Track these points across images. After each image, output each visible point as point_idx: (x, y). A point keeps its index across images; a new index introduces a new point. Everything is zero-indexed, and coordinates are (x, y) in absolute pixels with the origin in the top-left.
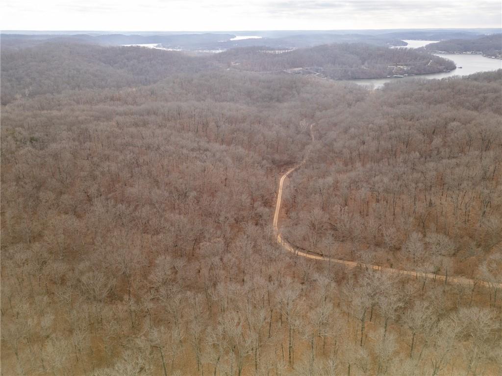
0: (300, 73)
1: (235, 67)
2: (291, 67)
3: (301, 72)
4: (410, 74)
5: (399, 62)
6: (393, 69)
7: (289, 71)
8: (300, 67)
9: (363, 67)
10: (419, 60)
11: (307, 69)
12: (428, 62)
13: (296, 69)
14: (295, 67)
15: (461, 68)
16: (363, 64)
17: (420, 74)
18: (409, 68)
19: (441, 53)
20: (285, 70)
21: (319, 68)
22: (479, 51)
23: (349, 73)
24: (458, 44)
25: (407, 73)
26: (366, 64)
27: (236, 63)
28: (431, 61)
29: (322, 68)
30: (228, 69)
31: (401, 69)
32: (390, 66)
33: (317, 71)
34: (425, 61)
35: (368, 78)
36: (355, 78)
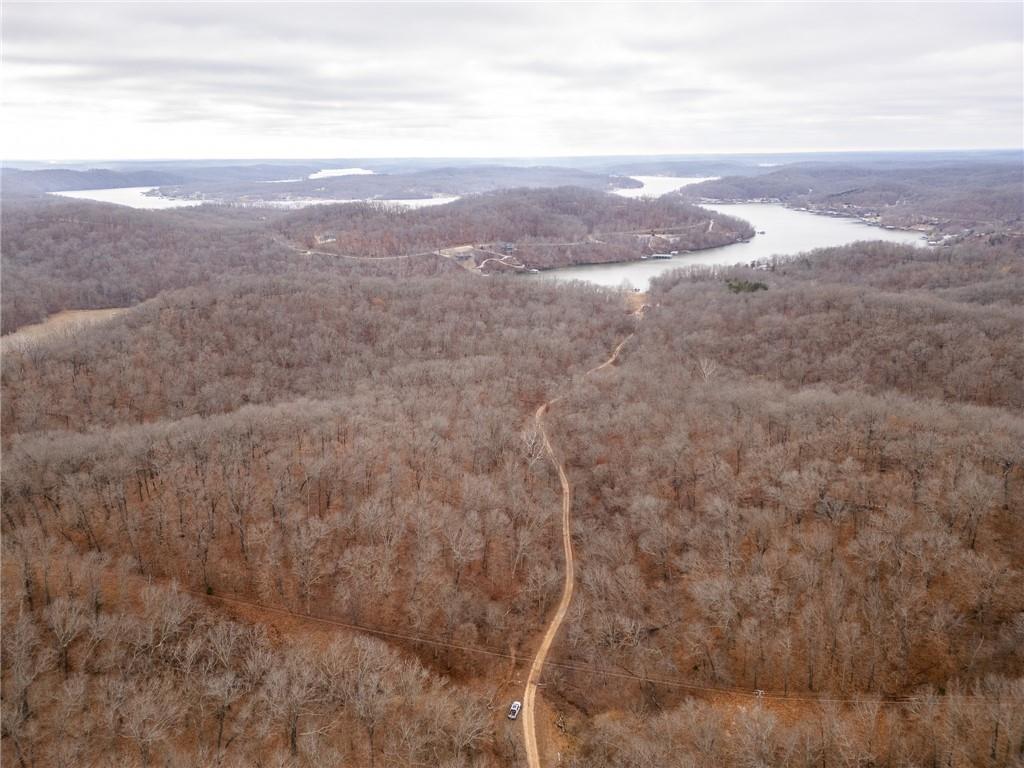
0: (469, 257)
1: (323, 248)
2: (448, 246)
3: (471, 255)
4: (682, 250)
5: (658, 227)
6: (649, 241)
7: (447, 253)
8: (467, 243)
9: (591, 239)
10: (693, 221)
11: (482, 248)
12: (707, 226)
13: (462, 249)
14: (458, 245)
15: (763, 233)
16: (590, 232)
17: (697, 249)
18: (678, 239)
19: (709, 203)
20: (437, 252)
21: (508, 245)
22: (774, 197)
23: (569, 254)
24: (737, 186)
25: (677, 249)
26: (597, 234)
27: (326, 238)
28: (712, 222)
29: (513, 245)
30: (309, 253)
31: (664, 241)
32: (643, 236)
33: (505, 251)
34: (702, 223)
35: (606, 263)
36: (581, 264)
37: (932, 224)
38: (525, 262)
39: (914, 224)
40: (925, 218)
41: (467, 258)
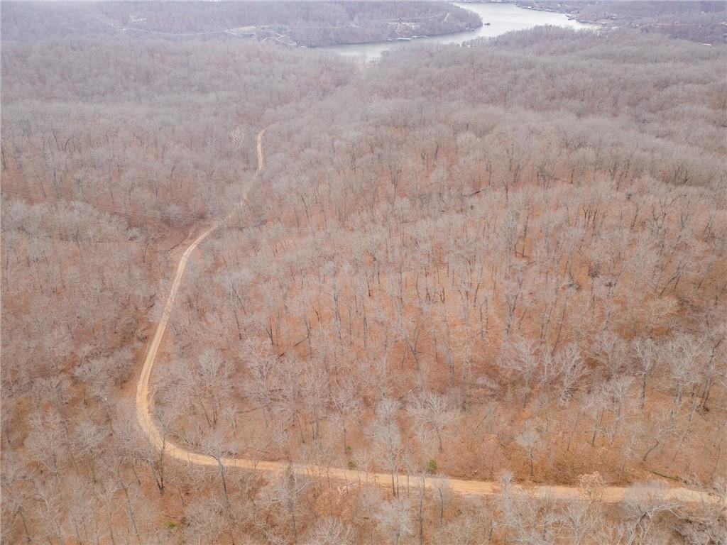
0: (253, 35)
1: (136, 26)
2: (236, 26)
3: (254, 33)
4: (420, 34)
5: (404, 16)
6: (396, 28)
7: (234, 31)
8: (253, 24)
9: (353, 24)
10: (432, 12)
11: (263, 29)
12: (444, 17)
13: (247, 29)
14: (244, 25)
15: (488, 24)
16: (352, 19)
17: (432, 35)
18: (418, 26)
20: (227, 31)
21: (284, 26)
23: (332, 35)
25: (417, 34)
26: (356, 19)
27: (138, 17)
28: (448, 14)
29: (287, 27)
30: (125, 29)
31: (407, 28)
32: (392, 23)
33: (280, 31)
34: (440, 14)
35: (360, 43)
36: (341, 43)
37: (612, 19)
38: (296, 41)
39: (600, 19)
40: (608, 14)
41: (251, 36)
